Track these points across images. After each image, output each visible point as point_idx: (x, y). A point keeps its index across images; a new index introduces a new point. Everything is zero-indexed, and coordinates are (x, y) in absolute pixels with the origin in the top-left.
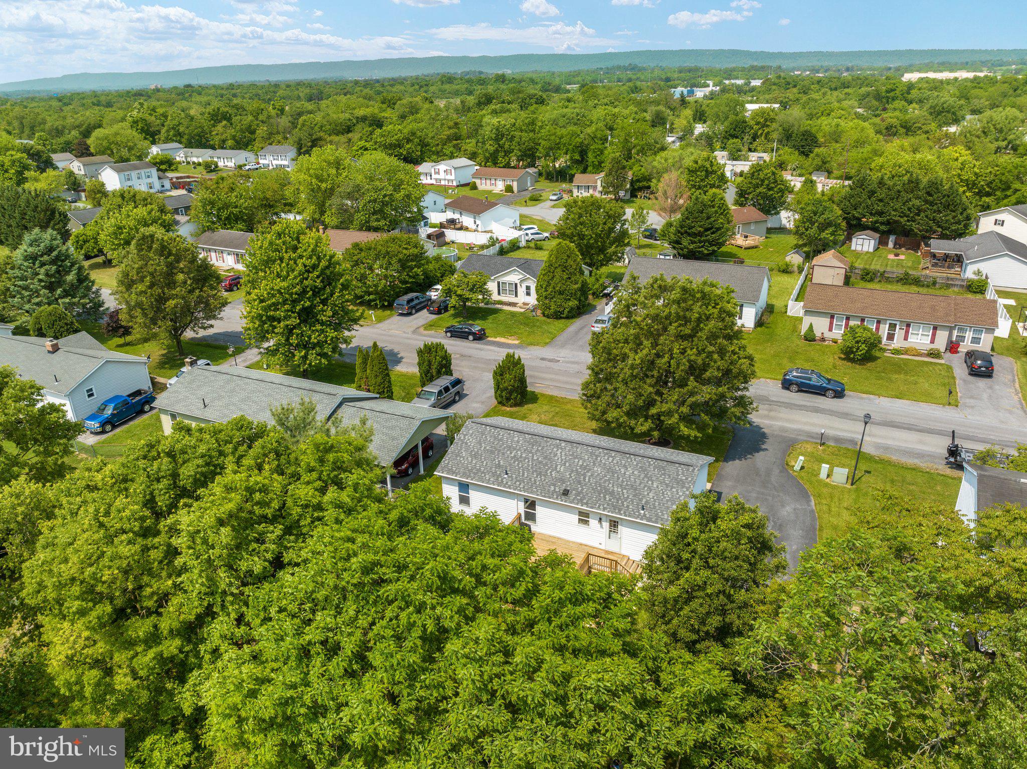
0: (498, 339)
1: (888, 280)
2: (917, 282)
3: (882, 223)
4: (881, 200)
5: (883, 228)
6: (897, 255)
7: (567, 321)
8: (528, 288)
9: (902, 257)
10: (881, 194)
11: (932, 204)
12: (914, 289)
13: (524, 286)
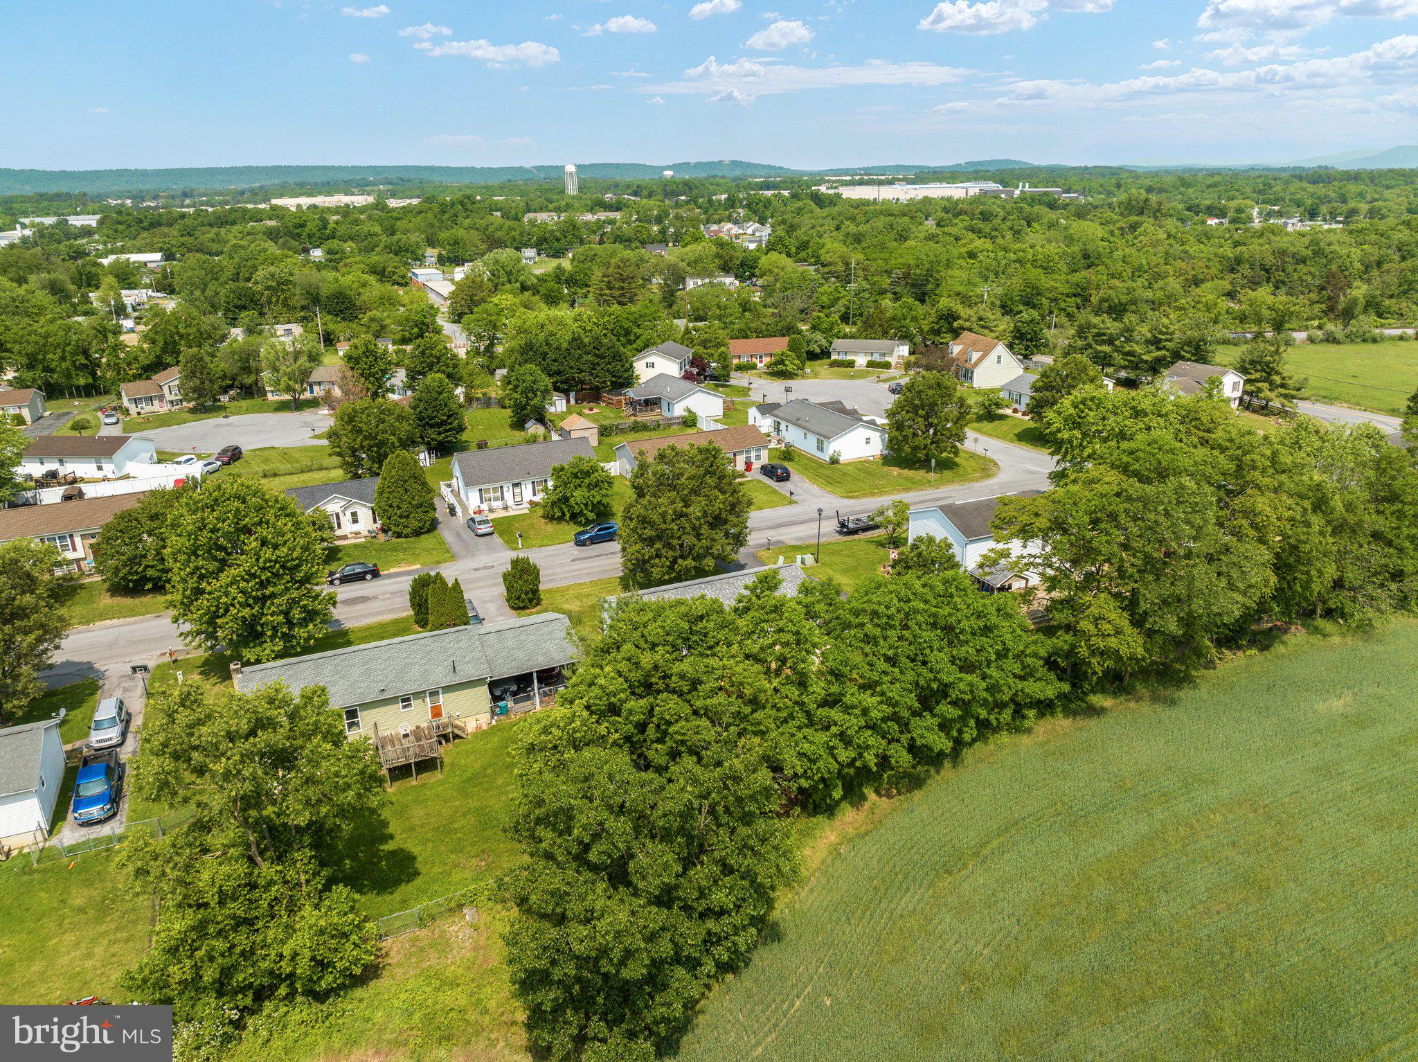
0: (392, 571)
1: (623, 431)
2: (645, 428)
3: (562, 382)
4: (555, 361)
5: (565, 386)
6: (591, 409)
7: (431, 534)
8: (354, 514)
9: (595, 410)
10: (551, 355)
11: (601, 357)
12: (646, 435)
13: (348, 513)
